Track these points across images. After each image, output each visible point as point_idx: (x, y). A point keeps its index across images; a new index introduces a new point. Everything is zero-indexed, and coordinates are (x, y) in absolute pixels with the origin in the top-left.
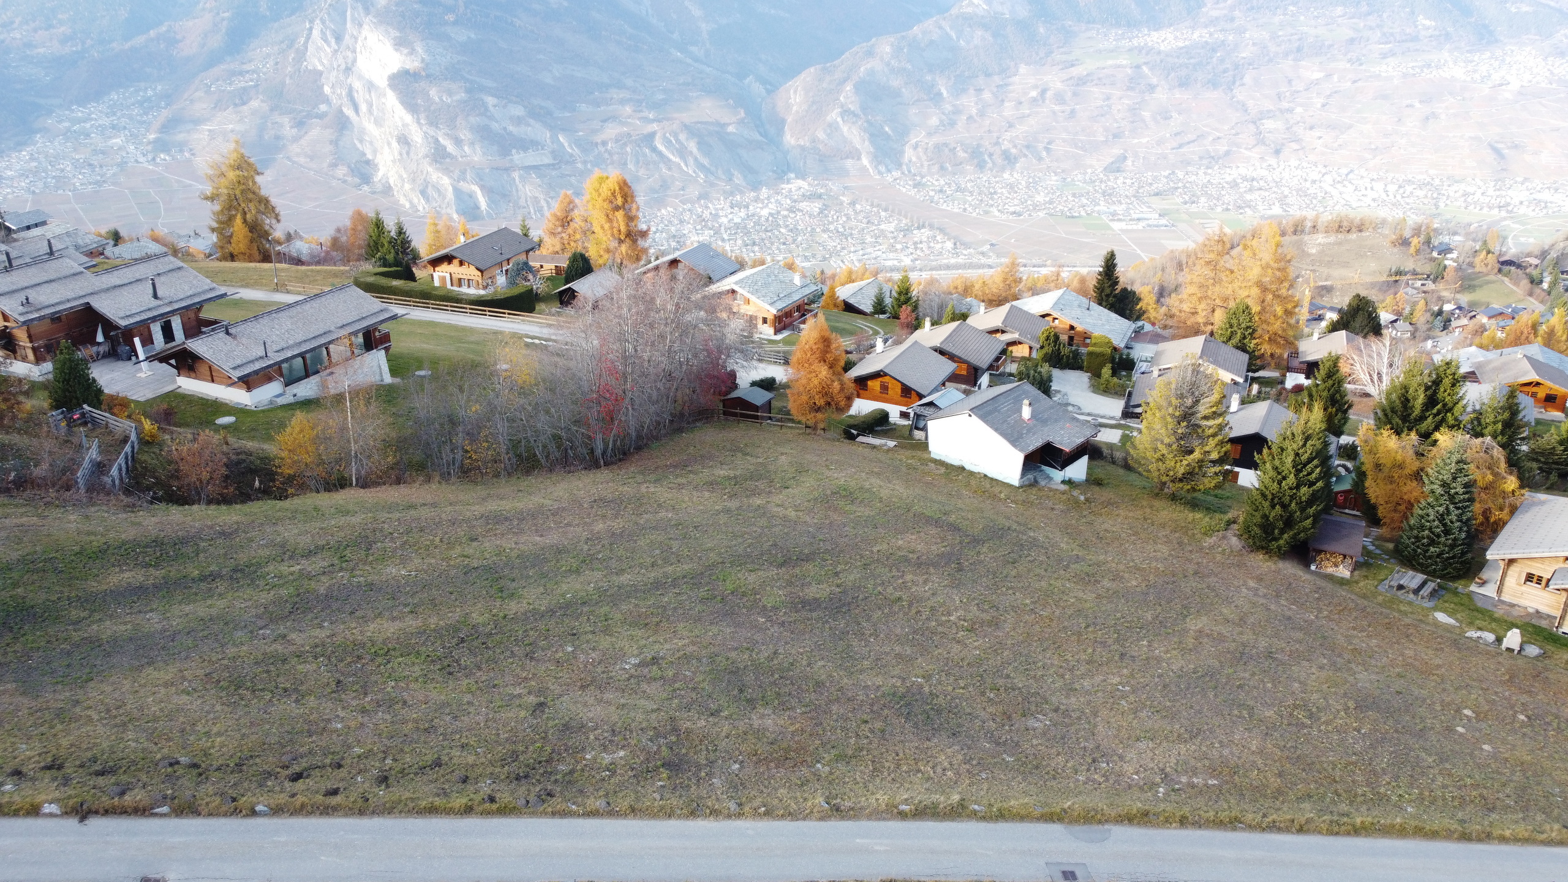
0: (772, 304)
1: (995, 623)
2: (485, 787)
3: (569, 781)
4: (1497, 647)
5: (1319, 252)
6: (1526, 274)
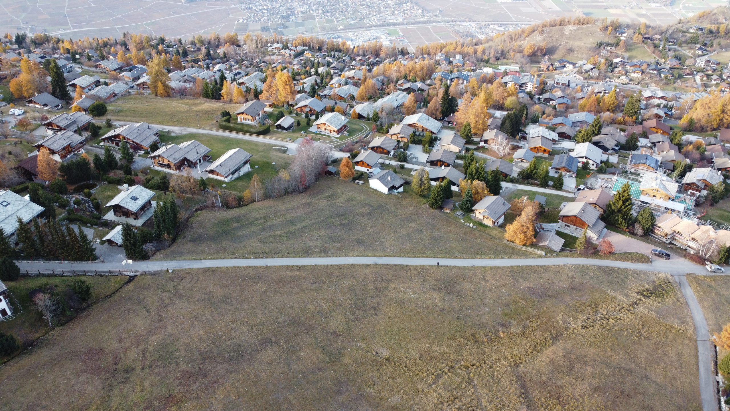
0: (336, 127)
1: (375, 226)
2: (301, 254)
3: (311, 253)
4: (469, 226)
5: (570, 34)
6: (653, 43)
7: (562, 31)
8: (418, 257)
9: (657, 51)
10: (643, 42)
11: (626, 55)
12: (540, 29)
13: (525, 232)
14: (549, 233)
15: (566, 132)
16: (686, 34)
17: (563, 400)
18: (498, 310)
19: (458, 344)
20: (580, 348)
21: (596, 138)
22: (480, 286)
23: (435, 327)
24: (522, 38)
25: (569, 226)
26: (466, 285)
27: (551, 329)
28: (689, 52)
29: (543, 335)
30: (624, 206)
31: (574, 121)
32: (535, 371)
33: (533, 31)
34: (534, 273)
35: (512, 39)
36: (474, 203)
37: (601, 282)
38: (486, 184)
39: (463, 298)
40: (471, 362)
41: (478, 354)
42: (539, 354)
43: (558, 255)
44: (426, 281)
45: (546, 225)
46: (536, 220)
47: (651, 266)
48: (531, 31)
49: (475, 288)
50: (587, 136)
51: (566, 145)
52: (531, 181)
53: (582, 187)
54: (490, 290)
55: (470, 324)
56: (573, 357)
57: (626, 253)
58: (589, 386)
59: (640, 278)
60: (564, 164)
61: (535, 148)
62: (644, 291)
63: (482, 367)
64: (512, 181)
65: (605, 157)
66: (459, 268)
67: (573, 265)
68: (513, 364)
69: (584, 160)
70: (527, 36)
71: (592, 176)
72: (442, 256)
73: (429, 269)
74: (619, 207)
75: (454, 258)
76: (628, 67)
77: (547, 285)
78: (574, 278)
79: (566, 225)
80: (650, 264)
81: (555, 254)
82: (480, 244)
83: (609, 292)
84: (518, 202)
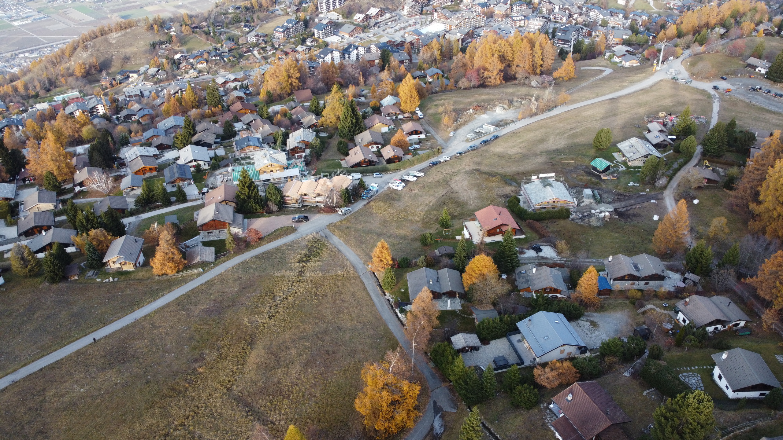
4: (109, 282)
5: (118, 41)
6: (203, 31)
7: (107, 40)
8: (66, 345)
9: (210, 38)
10: (193, 32)
11: (184, 48)
12: (82, 45)
13: (173, 258)
14: (196, 248)
15: (163, 143)
16: (228, 15)
17: (286, 392)
18: (184, 348)
19: (161, 408)
20: (277, 337)
21: (195, 138)
22: (153, 336)
23: (127, 406)
24: (66, 60)
25: (211, 232)
26: (139, 344)
27: (243, 336)
28: (237, 31)
29: (239, 347)
30: (250, 192)
31: (165, 129)
32: (249, 384)
33: (75, 49)
34: (202, 293)
35: (54, 64)
36: (103, 254)
37: (265, 269)
38: (105, 229)
39: (143, 358)
40: (184, 416)
41: (186, 404)
42: (245, 366)
43: (215, 265)
44: (90, 366)
45: (189, 242)
46: (177, 241)
47: (298, 233)
48: (72, 49)
49: (149, 341)
50: (185, 139)
51: (170, 155)
52: (153, 205)
53: (205, 190)
54: (167, 334)
55: (164, 379)
56: (274, 349)
57: (273, 233)
58: (300, 366)
59: (294, 248)
60: (177, 175)
61: (139, 171)
62: (303, 258)
63: (198, 413)
64: (132, 213)
65: (212, 153)
66: (121, 330)
67: (233, 267)
68: (225, 391)
69: (194, 163)
70: (70, 56)
71: (209, 175)
72: (95, 329)
73: (86, 351)
74: (247, 194)
75: (110, 323)
76: (191, 60)
77: (220, 298)
78: (240, 278)
79: (208, 233)
80: (296, 232)
81: (212, 265)
82: (131, 295)
83: (276, 274)
84: (150, 233)
